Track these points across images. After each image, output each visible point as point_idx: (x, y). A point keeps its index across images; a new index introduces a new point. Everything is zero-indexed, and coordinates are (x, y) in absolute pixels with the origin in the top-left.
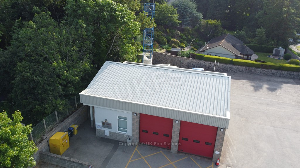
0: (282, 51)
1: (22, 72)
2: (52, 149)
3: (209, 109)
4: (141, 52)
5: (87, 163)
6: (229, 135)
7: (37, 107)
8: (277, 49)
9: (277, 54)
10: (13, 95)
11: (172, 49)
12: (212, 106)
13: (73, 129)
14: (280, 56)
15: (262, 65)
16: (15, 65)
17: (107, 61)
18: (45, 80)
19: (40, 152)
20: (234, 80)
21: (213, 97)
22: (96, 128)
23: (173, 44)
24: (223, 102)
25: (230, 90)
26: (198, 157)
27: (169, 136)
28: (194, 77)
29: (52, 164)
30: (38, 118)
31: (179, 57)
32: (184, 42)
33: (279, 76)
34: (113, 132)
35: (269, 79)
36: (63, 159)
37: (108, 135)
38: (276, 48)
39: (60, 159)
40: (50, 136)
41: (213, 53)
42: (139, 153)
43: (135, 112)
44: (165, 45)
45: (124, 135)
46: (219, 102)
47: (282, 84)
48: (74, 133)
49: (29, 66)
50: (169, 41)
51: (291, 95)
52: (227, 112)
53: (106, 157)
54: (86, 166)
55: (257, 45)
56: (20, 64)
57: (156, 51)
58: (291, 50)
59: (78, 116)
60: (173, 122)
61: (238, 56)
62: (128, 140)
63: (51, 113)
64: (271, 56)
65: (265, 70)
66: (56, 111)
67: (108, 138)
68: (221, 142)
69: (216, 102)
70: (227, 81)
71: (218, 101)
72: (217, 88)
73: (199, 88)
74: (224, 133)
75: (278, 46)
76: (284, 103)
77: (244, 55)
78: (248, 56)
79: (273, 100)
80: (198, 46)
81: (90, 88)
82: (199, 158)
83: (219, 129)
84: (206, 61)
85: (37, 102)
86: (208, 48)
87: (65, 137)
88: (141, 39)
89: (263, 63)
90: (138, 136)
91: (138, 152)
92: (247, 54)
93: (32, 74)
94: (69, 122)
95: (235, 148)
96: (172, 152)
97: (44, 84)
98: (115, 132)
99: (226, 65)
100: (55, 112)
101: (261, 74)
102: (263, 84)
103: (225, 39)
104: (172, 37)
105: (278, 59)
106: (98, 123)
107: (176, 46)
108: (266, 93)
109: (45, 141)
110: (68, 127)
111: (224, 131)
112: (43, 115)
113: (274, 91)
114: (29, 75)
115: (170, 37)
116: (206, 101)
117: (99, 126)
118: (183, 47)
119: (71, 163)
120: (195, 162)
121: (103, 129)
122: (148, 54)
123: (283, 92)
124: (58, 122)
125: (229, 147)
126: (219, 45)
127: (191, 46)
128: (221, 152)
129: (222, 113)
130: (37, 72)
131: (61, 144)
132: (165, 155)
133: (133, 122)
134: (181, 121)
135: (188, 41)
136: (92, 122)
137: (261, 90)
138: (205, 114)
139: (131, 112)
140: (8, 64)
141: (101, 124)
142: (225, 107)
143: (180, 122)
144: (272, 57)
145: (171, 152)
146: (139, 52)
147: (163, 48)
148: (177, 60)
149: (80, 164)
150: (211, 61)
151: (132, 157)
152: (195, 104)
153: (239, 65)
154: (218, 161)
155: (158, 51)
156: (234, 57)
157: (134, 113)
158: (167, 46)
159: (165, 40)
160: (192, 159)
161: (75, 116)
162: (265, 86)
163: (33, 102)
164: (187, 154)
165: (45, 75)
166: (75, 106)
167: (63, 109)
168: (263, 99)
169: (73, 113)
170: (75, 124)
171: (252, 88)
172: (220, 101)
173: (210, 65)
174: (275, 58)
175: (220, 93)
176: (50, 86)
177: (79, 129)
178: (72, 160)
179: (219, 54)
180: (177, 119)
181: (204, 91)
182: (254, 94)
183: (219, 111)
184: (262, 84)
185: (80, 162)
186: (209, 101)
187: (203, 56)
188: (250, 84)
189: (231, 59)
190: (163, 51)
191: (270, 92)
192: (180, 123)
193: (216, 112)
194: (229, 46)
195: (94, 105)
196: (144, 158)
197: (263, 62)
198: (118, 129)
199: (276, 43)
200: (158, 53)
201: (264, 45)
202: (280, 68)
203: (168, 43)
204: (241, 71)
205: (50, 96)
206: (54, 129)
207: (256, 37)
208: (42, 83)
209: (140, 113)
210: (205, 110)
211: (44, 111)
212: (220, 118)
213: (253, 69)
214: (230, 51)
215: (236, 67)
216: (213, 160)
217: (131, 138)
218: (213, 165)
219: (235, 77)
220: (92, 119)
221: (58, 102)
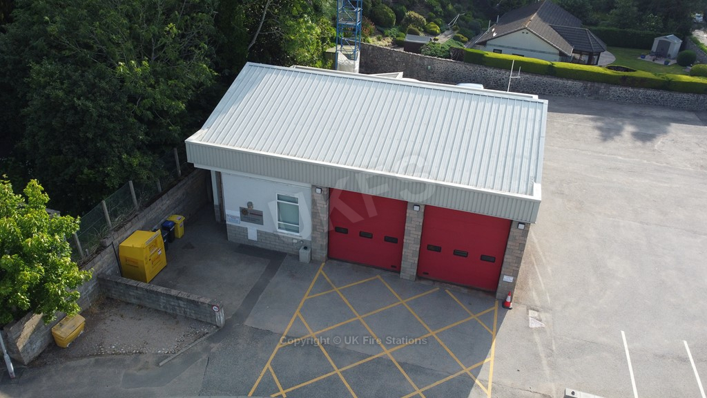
0: (675, 43)
1: (44, 88)
2: (127, 269)
3: (493, 177)
4: (332, 44)
5: (208, 301)
6: (536, 241)
7: (86, 171)
8: (662, 38)
9: (662, 53)
10: (26, 143)
11: (408, 39)
12: (500, 171)
13: (174, 224)
14: (669, 56)
15: (624, 78)
16: (26, 70)
17: (248, 63)
18: (102, 108)
19: (98, 275)
20: (555, 114)
21: (503, 150)
22: (227, 223)
23: (411, 26)
24: (525, 161)
25: (543, 134)
26: (462, 289)
27: (397, 241)
28: (460, 102)
29: (128, 304)
30: (89, 197)
31: (424, 58)
32: (437, 20)
33: (664, 105)
34: (266, 233)
35: (637, 113)
36: (152, 292)
37: (256, 239)
38: (661, 36)
39: (147, 290)
40: (119, 239)
41: (508, 47)
42: (328, 279)
43: (319, 185)
44: (389, 26)
45: (293, 239)
46: (518, 161)
47: (669, 125)
48: (176, 235)
49: (61, 72)
50: (400, 16)
51: (687, 150)
52: (535, 184)
53: (250, 288)
54: (207, 306)
55: (614, 29)
56: (37, 67)
57: (368, 42)
58: (696, 42)
59: (183, 195)
60: (406, 209)
61: (566, 56)
62: (302, 251)
63: (121, 185)
64: (647, 56)
65: (631, 89)
66: (131, 183)
67: (256, 245)
68: (519, 255)
69: (509, 163)
70: (539, 111)
71: (514, 159)
72: (514, 128)
73: (470, 129)
74: (525, 233)
75: (665, 31)
76: (669, 168)
77: (581, 53)
78: (591, 55)
79: (645, 162)
80: (471, 31)
81: (209, 128)
82: (466, 291)
83: (514, 225)
84: (490, 67)
85: (86, 159)
86: (494, 35)
87: (156, 241)
88: (331, 11)
89: (626, 74)
90: (325, 242)
91: (326, 276)
92: (588, 50)
93: (70, 92)
94: (164, 208)
95: (549, 269)
96: (404, 277)
97: (100, 116)
98: (272, 232)
99: (537, 78)
100: (128, 185)
101: (619, 100)
102: (624, 124)
103: (538, 14)
104: (409, 8)
105: (662, 63)
106: (232, 212)
107: (416, 29)
108: (630, 145)
109: (109, 249)
110: (162, 221)
111: (526, 229)
112: (101, 190)
113: (649, 140)
114: (61, 93)
115: (404, 7)
116: (485, 158)
117: (233, 217)
118: (435, 34)
119: (171, 300)
120: (456, 300)
121: (244, 224)
122: (350, 49)
123: (670, 142)
124: (137, 207)
125: (534, 268)
126: (522, 27)
127: (454, 30)
128: (517, 277)
129: (523, 187)
130: (81, 86)
131: (146, 259)
132: (387, 285)
133: (313, 208)
134: (426, 207)
135: (448, 17)
136: (217, 209)
137: (617, 138)
138: (483, 190)
139: (310, 186)
140: (10, 67)
141: (238, 214)
142: (532, 174)
143: (423, 207)
144: (648, 58)
145: (401, 277)
146: (328, 44)
147: (385, 36)
148: (420, 65)
149: (193, 302)
150: (501, 68)
151: (311, 287)
152: (459, 167)
153: (568, 78)
154: (509, 298)
155: (373, 41)
156: (559, 57)
157: (314, 187)
158: (394, 30)
159: (392, 15)
160: (450, 294)
161: (177, 194)
162: (629, 129)
163: (76, 159)
164: (438, 281)
165: (101, 95)
166: (177, 172)
167: (148, 178)
168: (620, 158)
169: (171, 186)
170: (176, 214)
171: (597, 133)
172: (520, 160)
173: (498, 76)
174: (656, 62)
175: (520, 140)
176: (113, 122)
177: (186, 224)
178: (174, 292)
179: (521, 49)
180: (416, 201)
181: (482, 136)
182: (600, 147)
183: (517, 182)
184: (620, 123)
185: (190, 298)
186: (494, 159)
187: (482, 56)
188: (592, 124)
189: (549, 63)
190: (385, 43)
191: (639, 143)
192: (423, 211)
193: (509, 184)
194: (545, 30)
195: (220, 167)
196: (339, 290)
197: (627, 70)
198: (279, 224)
199: (661, 26)
200: (374, 48)
201: (631, 30)
202: (668, 86)
203: (398, 22)
204: (572, 92)
205: (114, 145)
206: (130, 224)
207: (614, 10)
208: (94, 115)
209: (329, 188)
210: (484, 179)
211: (103, 181)
212: (517, 199)
213: (603, 88)
214: (549, 43)
215: (560, 81)
216: (498, 294)
217: (308, 245)
218: (496, 307)
219: (556, 107)
220: (216, 202)
221: (135, 162)
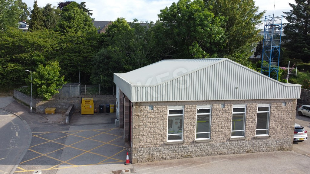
13: (110, 107)
17: (164, 60)
48: (110, 111)
66: (100, 85)
91: (111, 130)
131: (83, 105)
132: (116, 139)
151: (101, 129)
196: (103, 133)
